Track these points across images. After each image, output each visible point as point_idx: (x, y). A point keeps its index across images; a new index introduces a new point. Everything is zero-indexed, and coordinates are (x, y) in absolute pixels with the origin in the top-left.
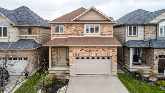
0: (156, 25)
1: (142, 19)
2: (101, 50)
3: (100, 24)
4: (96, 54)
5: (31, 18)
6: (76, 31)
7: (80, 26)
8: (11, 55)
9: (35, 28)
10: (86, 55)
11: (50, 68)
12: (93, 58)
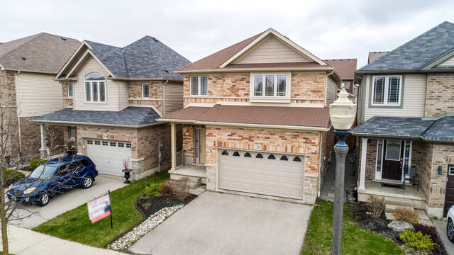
2: (277, 136)
3: (290, 74)
4: (265, 146)
5: (152, 61)
6: (233, 89)
7: (243, 79)
8: (105, 136)
9: (154, 85)
11: (173, 170)
12: (259, 156)
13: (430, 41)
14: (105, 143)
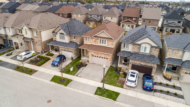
0: (140, 45)
1: (135, 39)
2: (103, 54)
3: (107, 40)
5: (75, 30)
6: (95, 41)
7: (97, 39)
10: (96, 55)
11: (82, 58)
12: (100, 57)
13: (137, 34)
14: (66, 51)
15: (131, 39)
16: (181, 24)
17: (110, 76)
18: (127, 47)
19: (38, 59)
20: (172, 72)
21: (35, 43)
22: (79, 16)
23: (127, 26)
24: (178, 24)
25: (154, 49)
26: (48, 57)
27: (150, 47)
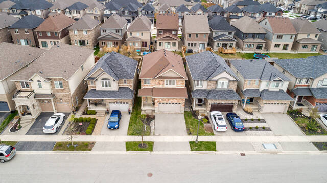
2: (175, 99)
3: (176, 80)
4: (172, 101)
7: (162, 81)
9: (129, 80)
11: (142, 108)
12: (170, 103)
13: (209, 67)
14: (117, 103)
15: (204, 75)
16: (232, 35)
17: (192, 124)
18: (201, 85)
19: (81, 124)
20: (250, 104)
21: (59, 99)
22: (84, 33)
23: (166, 44)
24: (229, 35)
25: (232, 83)
26: (92, 117)
27: (227, 81)
